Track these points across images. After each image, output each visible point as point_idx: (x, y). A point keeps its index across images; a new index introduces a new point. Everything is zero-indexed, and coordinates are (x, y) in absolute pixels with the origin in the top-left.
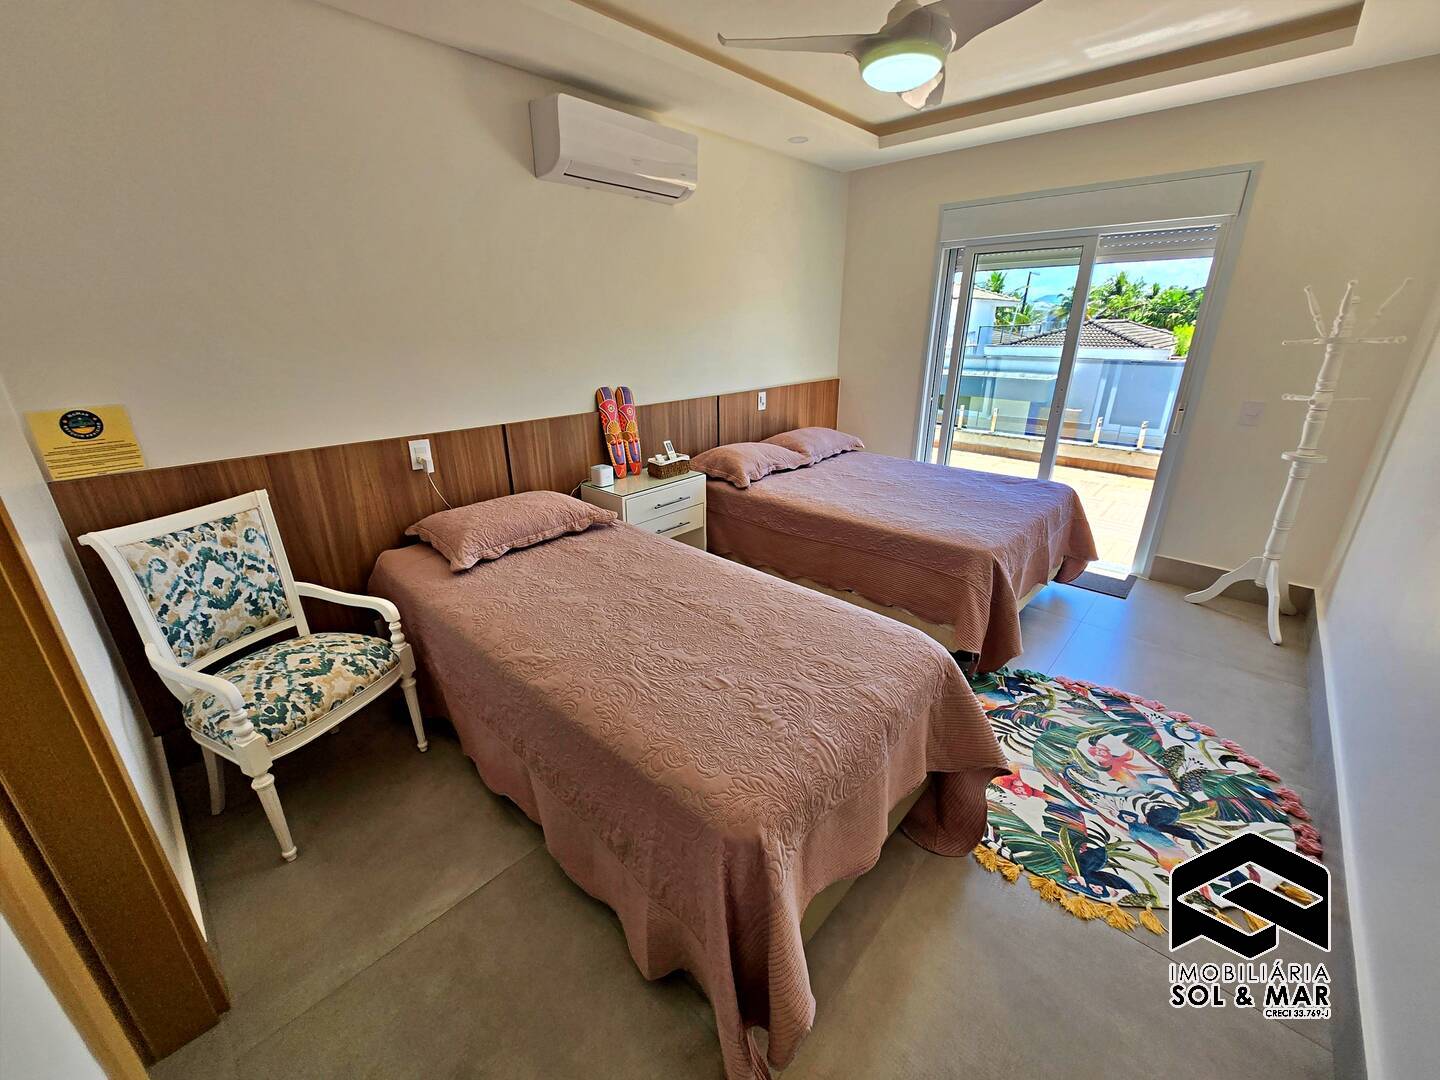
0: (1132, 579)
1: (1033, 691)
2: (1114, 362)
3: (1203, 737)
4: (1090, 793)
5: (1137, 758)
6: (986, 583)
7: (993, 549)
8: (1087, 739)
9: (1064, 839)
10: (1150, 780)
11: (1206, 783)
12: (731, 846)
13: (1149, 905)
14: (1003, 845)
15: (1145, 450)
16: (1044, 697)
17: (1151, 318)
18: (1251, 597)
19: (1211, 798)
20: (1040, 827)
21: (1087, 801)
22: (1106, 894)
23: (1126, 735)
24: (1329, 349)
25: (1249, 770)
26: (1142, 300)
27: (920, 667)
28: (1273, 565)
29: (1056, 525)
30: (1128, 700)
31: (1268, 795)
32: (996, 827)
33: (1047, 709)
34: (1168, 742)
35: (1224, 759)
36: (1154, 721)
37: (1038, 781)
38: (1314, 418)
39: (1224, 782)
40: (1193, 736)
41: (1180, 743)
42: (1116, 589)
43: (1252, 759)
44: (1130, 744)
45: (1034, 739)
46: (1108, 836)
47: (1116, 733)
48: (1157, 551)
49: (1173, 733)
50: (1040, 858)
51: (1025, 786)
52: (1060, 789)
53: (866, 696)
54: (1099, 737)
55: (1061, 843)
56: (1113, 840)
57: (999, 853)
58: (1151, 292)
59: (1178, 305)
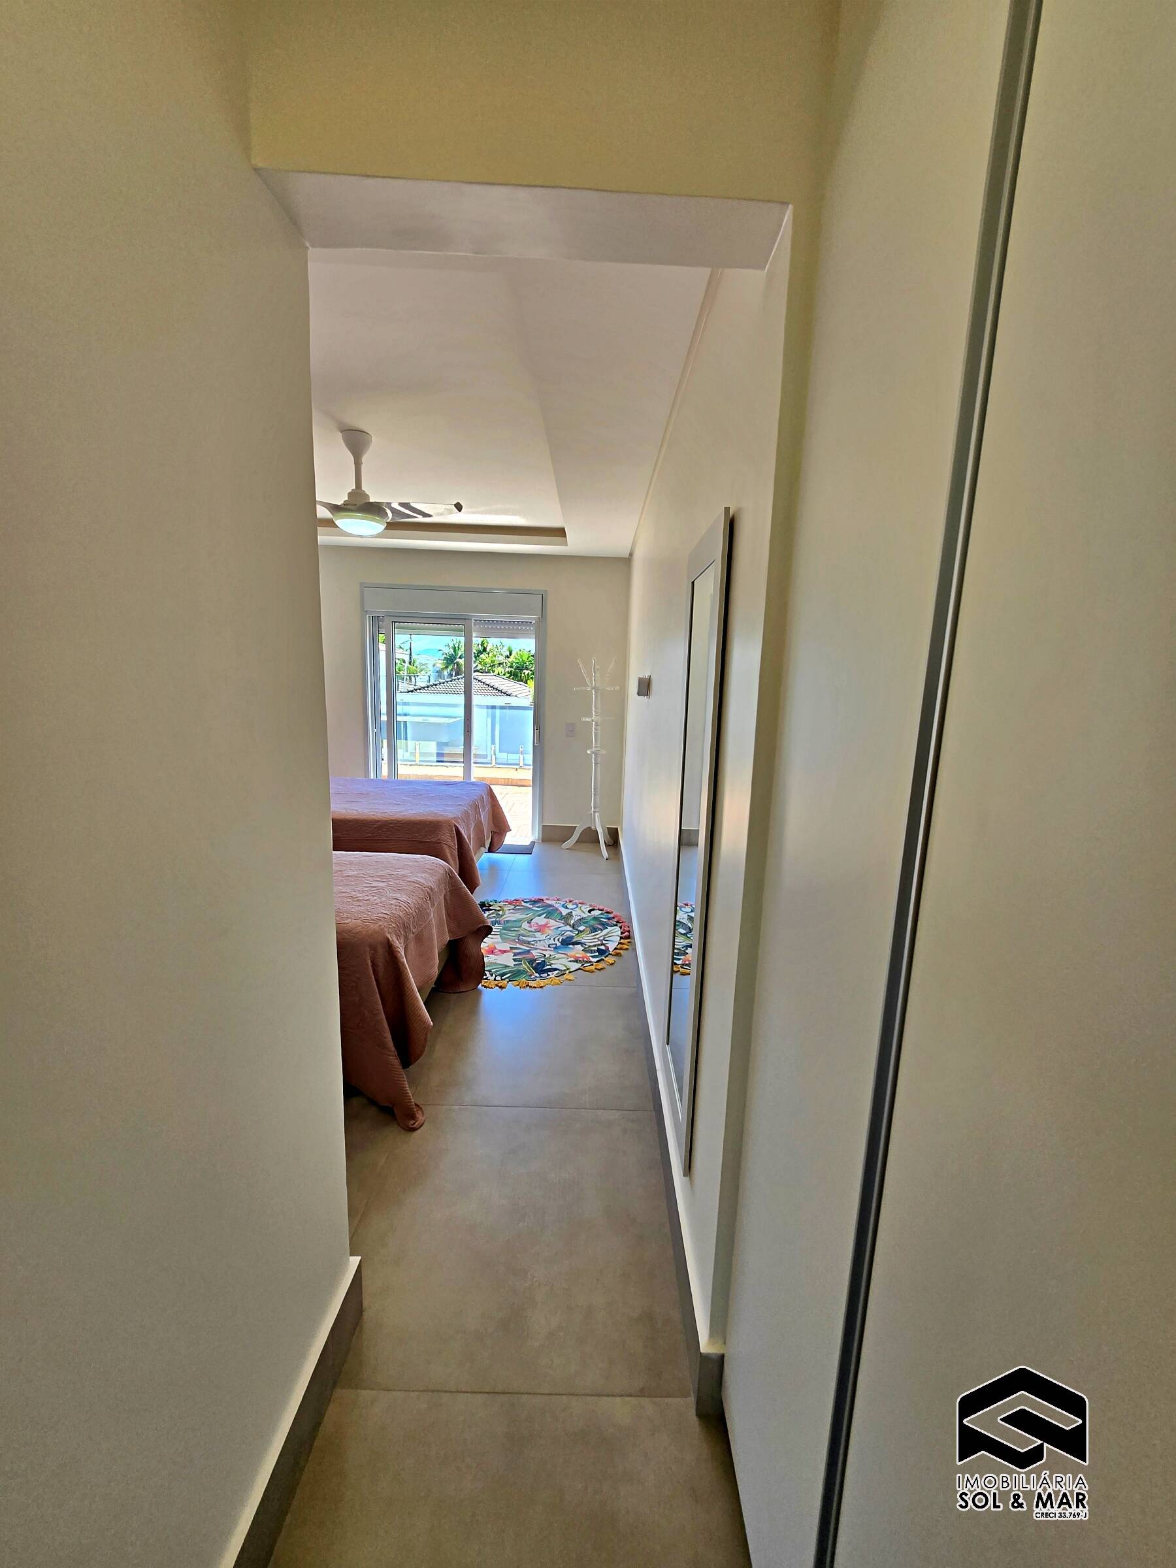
0: (533, 843)
1: (492, 910)
2: (493, 707)
3: (580, 905)
4: (533, 943)
5: (552, 922)
6: (454, 841)
7: (452, 818)
8: (526, 922)
9: (525, 964)
10: (559, 929)
11: (583, 923)
12: (373, 948)
13: (567, 972)
14: (496, 976)
15: (525, 767)
16: (499, 911)
17: (511, 673)
18: (590, 837)
19: (587, 927)
20: (512, 963)
21: (532, 946)
22: (548, 975)
23: (545, 915)
24: (594, 693)
25: (600, 912)
26: (501, 659)
27: (436, 869)
28: (597, 814)
29: (484, 807)
30: (542, 900)
31: (609, 919)
32: (489, 971)
33: (502, 916)
34: (565, 912)
35: (590, 911)
36: (557, 906)
37: (506, 947)
38: (596, 729)
39: (591, 920)
40: (575, 906)
41: (571, 911)
42: (526, 850)
43: (601, 908)
44: (548, 918)
45: (499, 930)
46: (545, 956)
47: (539, 916)
48: (542, 822)
49: (567, 908)
50: (515, 975)
51: (500, 951)
52: (518, 946)
53: (414, 882)
54: (532, 920)
55: (524, 965)
56: (547, 956)
57: (495, 980)
58: (508, 653)
59: (527, 664)
